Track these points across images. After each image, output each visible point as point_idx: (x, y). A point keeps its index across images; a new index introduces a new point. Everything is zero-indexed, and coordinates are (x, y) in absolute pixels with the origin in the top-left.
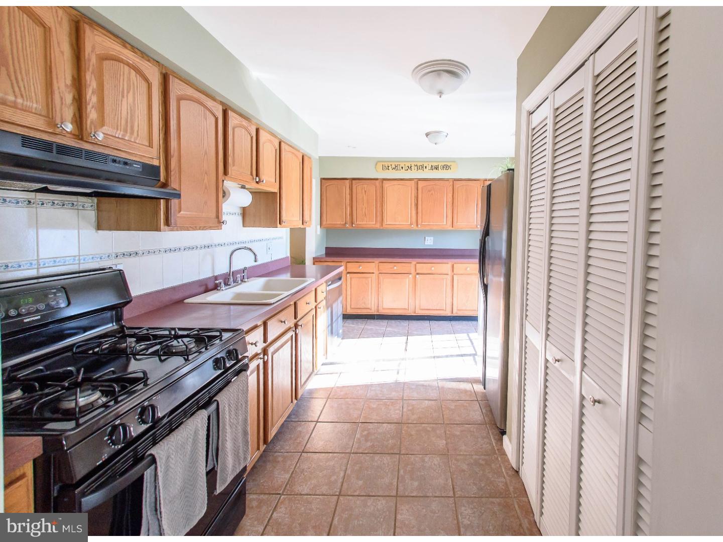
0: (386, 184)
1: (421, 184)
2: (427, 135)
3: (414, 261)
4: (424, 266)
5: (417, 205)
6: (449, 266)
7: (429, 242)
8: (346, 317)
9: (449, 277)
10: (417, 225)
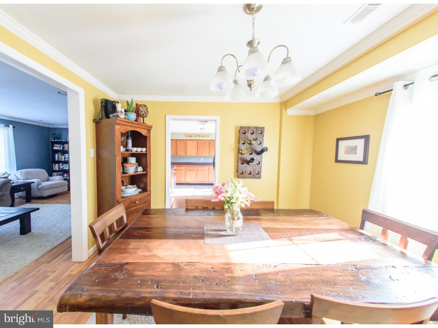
0: (188, 142)
1: (199, 141)
2: (201, 129)
3: (196, 166)
4: (200, 168)
5: (197, 148)
6: (208, 168)
7: (202, 161)
8: (177, 184)
9: (208, 171)
10: (198, 155)
